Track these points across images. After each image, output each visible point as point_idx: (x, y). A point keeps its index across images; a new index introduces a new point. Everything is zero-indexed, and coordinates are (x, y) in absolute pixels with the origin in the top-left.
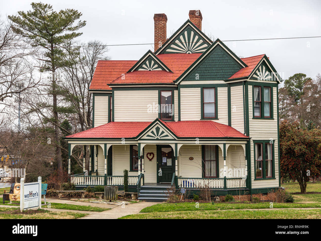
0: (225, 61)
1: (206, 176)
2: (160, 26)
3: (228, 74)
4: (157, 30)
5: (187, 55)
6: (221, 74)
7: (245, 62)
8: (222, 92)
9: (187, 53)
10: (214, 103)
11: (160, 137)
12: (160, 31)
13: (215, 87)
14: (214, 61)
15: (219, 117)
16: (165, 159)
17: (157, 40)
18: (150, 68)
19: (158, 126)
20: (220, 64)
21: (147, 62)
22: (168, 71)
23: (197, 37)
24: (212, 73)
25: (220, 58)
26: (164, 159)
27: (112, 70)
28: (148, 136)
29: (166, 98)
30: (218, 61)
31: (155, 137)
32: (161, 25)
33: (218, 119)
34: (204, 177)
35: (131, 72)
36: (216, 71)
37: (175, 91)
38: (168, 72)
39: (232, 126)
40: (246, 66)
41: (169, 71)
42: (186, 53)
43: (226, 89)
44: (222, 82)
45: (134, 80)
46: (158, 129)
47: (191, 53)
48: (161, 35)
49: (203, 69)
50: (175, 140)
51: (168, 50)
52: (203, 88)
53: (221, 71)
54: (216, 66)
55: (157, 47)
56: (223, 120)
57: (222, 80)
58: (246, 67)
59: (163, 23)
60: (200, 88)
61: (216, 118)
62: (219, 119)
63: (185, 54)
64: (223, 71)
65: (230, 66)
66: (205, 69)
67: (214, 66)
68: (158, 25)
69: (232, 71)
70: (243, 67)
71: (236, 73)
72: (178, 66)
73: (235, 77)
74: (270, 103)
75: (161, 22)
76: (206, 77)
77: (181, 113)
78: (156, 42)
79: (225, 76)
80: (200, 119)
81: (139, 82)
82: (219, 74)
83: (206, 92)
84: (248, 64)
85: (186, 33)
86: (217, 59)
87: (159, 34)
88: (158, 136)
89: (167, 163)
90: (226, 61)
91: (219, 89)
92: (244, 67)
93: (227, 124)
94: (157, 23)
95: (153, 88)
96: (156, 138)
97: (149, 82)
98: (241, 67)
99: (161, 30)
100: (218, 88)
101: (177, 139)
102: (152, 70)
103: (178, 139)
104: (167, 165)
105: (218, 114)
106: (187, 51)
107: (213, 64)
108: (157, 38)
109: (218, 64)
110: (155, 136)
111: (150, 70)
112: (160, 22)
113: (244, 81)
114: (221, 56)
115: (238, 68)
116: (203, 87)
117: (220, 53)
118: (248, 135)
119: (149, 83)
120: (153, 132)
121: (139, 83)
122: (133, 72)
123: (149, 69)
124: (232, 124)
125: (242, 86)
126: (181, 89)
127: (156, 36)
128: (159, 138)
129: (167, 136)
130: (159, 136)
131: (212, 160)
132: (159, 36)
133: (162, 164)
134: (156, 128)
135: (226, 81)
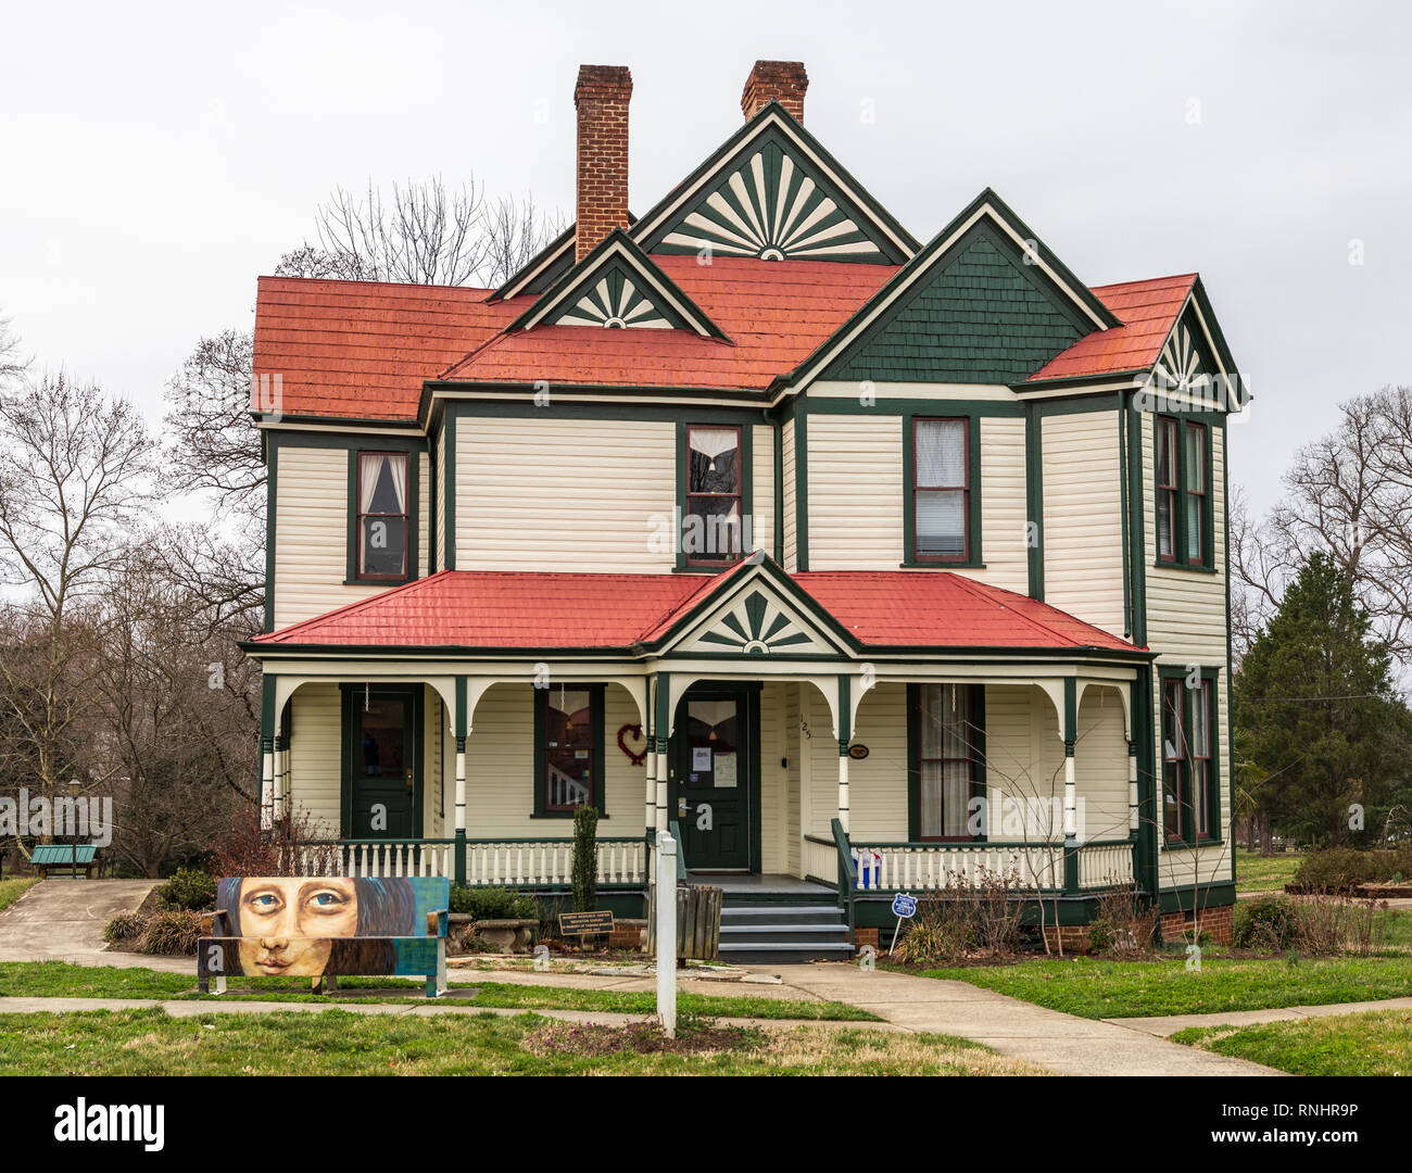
0: (1012, 295)
1: (926, 833)
2: (609, 125)
3: (1029, 355)
4: (592, 142)
5: (766, 265)
6: (995, 353)
7: (1108, 304)
8: (1002, 439)
9: (765, 256)
10: (962, 492)
11: (769, 645)
12: (610, 148)
13: (966, 417)
14: (965, 294)
15: (986, 557)
16: (705, 755)
17: (590, 188)
18: (615, 315)
19: (756, 592)
20: (992, 307)
21: (602, 288)
22: (704, 332)
23: (808, 186)
24: (954, 350)
25: (992, 281)
26: (699, 755)
27: (345, 327)
28: (710, 637)
29: (708, 460)
30: (979, 294)
31: (743, 645)
32: (613, 119)
33: (985, 567)
34: (917, 838)
35: (526, 332)
36: (974, 341)
37: (754, 426)
38: (704, 339)
39: (1049, 599)
40: (1114, 323)
41: (713, 335)
42: (758, 257)
43: (1019, 425)
44: (1002, 393)
45: (553, 370)
46: (756, 606)
47: (780, 257)
48: (612, 165)
49: (913, 328)
50: (843, 658)
51: (674, 239)
52: (913, 416)
53: (997, 342)
54: (973, 317)
55: (591, 223)
56: (1003, 570)
57: (1001, 384)
58: (1110, 327)
59: (621, 110)
60: (900, 419)
61: (973, 558)
62: (988, 566)
63: (754, 262)
64: (1006, 341)
65: (1037, 319)
66: (921, 328)
67: (964, 317)
68: (595, 119)
69: (1046, 343)
70: (1098, 329)
71: (1065, 355)
72: (740, 311)
73: (1060, 368)
74: (1202, 497)
75: (612, 104)
76: (926, 365)
77: (811, 531)
78: (587, 201)
79: (1016, 367)
80: (902, 566)
81: (580, 377)
82: (987, 354)
83: (926, 435)
84: (1121, 317)
85: (757, 162)
86: (975, 282)
87: (603, 160)
88: (756, 637)
89: (716, 772)
90: (1020, 298)
91: (988, 425)
92: (1104, 327)
93: (1024, 589)
94: (593, 107)
95: (650, 410)
96: (747, 650)
97: (634, 379)
98: (1084, 330)
99: (613, 142)
100: (982, 419)
101: (853, 654)
102: (623, 326)
103: (859, 653)
104: (716, 785)
105: (983, 544)
106: (763, 250)
107: (960, 305)
108: (593, 182)
109: (982, 306)
110: (743, 641)
111: (615, 326)
112: (606, 108)
113: (1124, 391)
114: (995, 271)
115: (1073, 334)
116: (916, 415)
117: (990, 259)
118: (1141, 639)
119: (634, 385)
120: (731, 621)
121: (585, 384)
122: (534, 329)
123: (609, 318)
124: (1046, 590)
125: (1117, 412)
126: (810, 418)
127: (588, 170)
128: (765, 650)
129: (801, 638)
130: (763, 641)
131: (949, 761)
132: (603, 171)
133: (689, 780)
134: (748, 602)
135: (1017, 389)
